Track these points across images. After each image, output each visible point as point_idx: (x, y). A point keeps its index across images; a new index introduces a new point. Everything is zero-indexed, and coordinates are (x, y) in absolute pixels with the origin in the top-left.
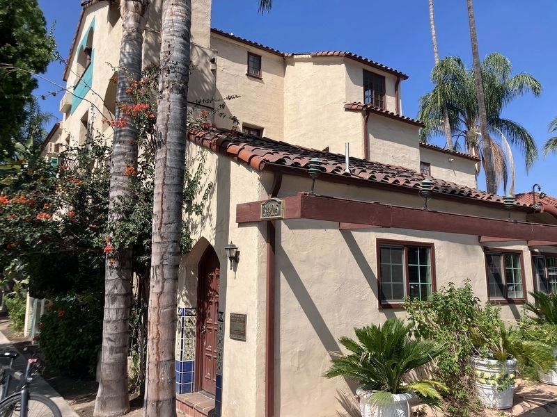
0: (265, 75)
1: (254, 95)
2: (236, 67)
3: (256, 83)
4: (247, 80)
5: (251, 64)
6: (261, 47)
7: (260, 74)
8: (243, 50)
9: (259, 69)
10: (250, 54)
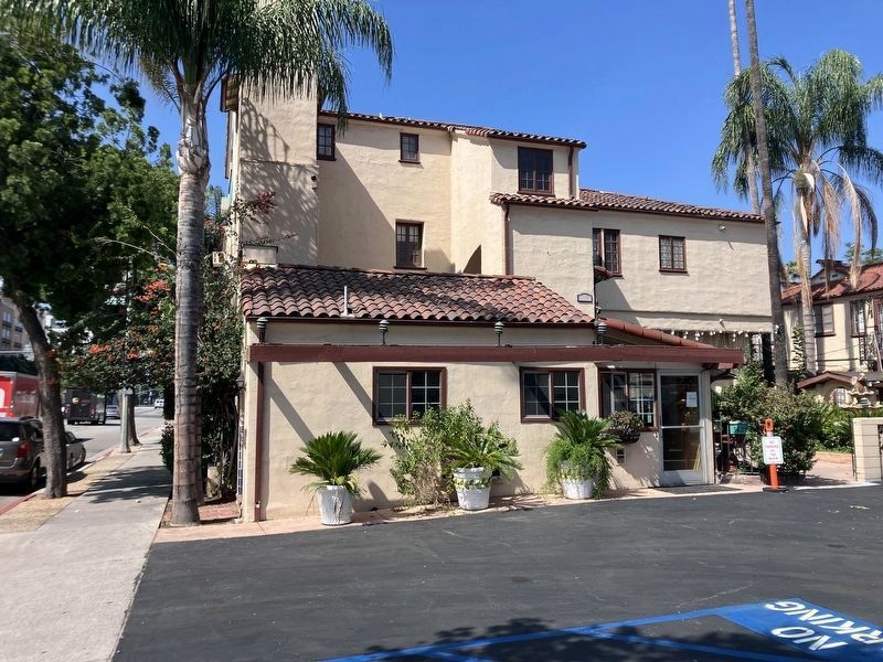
0: (423, 157)
1: (410, 184)
2: (385, 155)
3: (412, 169)
4: (400, 167)
5: (406, 147)
6: (416, 125)
7: (418, 158)
8: (394, 134)
9: (417, 151)
10: (402, 135)
